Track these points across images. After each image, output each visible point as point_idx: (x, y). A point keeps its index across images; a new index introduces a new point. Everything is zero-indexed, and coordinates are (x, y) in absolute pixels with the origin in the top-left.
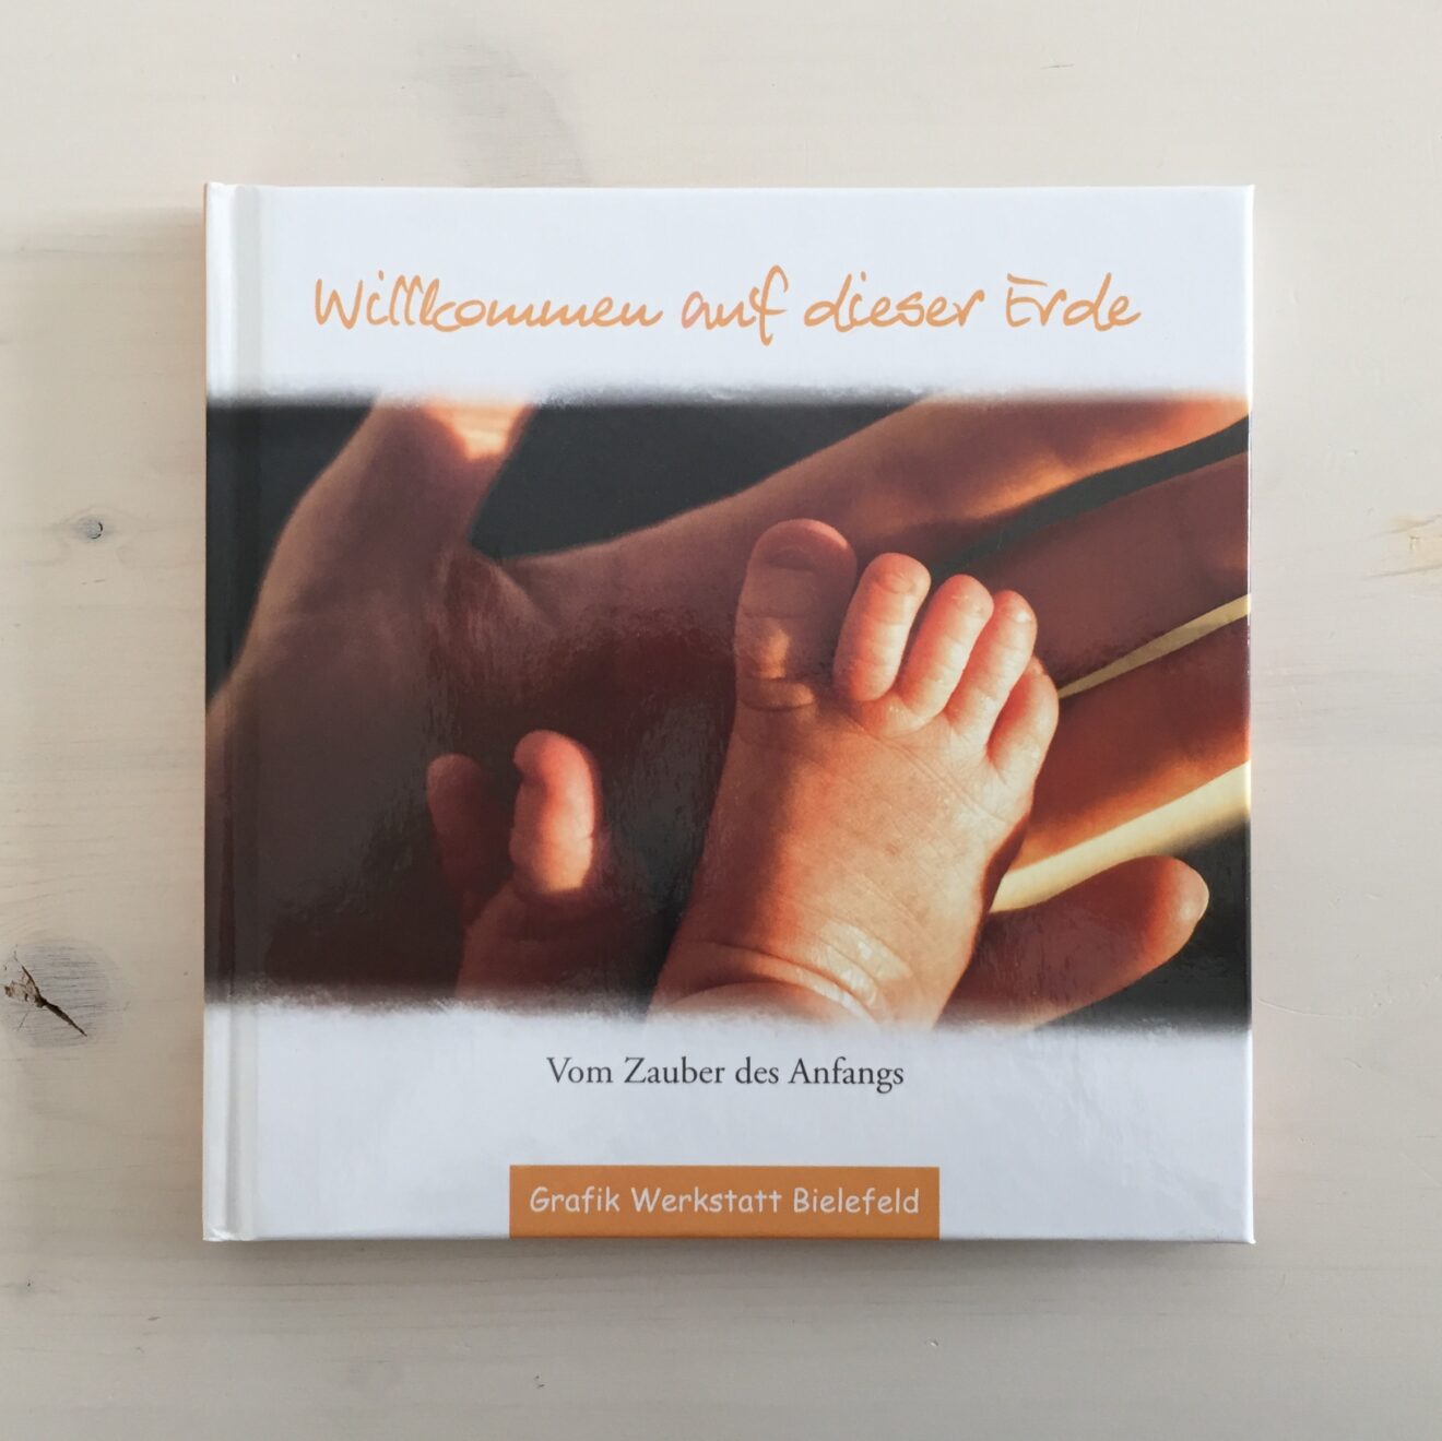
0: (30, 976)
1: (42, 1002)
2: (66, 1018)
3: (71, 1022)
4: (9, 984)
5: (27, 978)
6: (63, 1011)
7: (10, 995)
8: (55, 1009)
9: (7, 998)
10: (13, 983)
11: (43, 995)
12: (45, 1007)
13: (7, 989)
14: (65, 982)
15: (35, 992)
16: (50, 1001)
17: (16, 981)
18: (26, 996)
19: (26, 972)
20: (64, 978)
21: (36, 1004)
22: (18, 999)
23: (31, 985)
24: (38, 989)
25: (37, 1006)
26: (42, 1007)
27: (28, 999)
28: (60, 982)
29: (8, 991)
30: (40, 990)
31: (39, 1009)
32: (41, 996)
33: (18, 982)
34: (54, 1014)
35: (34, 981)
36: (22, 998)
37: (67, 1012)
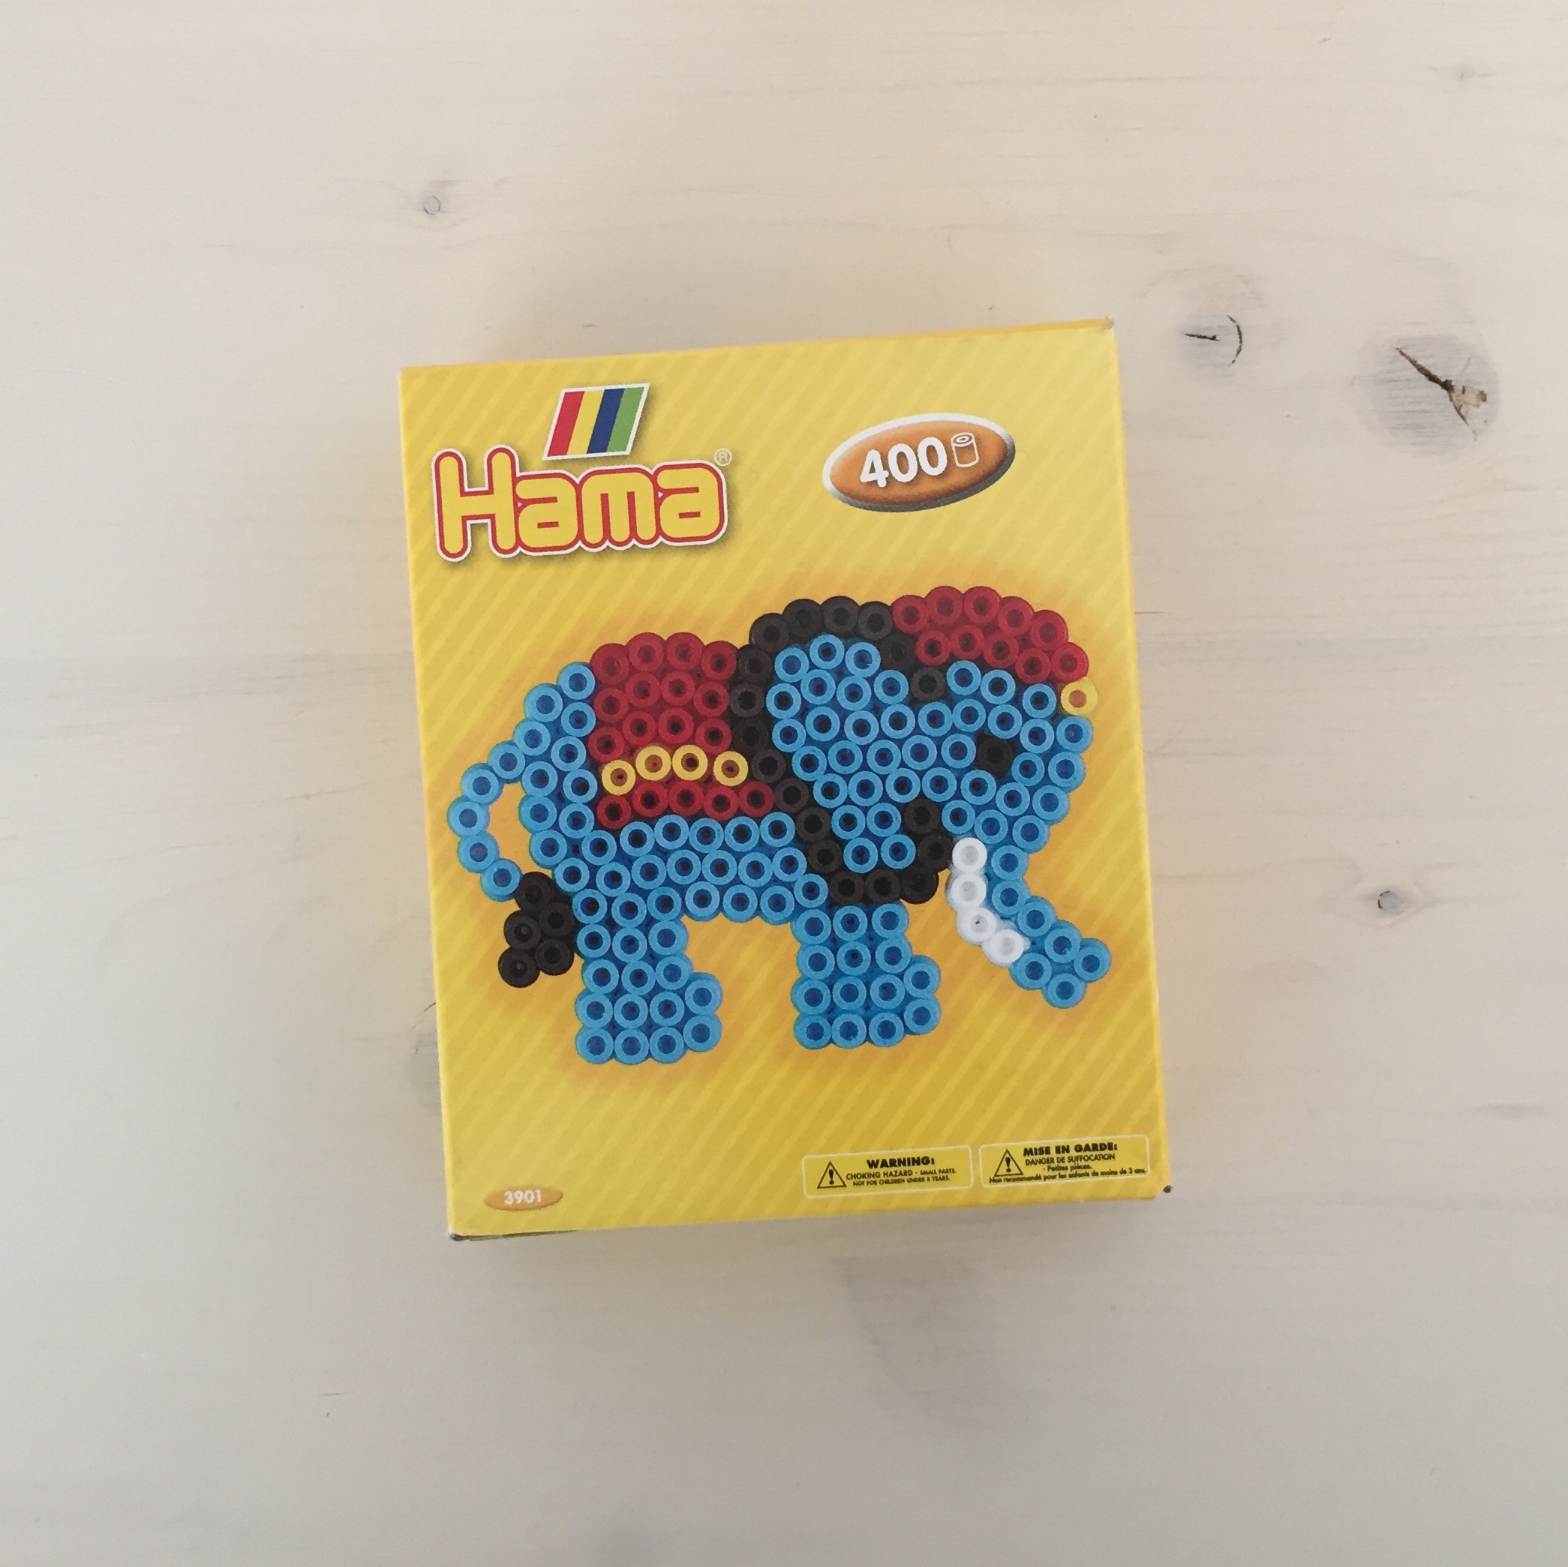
0: (1458, 410)
1: (1447, 386)
4: (1483, 405)
5: (1462, 411)
6: (1424, 377)
7: (1482, 393)
8: (1432, 378)
9: (1486, 390)
10: (1477, 406)
11: (1445, 392)
12: (1443, 380)
13: (1484, 399)
14: (1421, 407)
15: (1454, 396)
16: (1438, 387)
17: (1474, 407)
19: (1463, 418)
20: (1424, 411)
21: (1453, 384)
22: (1473, 389)
23: (1458, 404)
24: (1451, 400)
25: (1451, 381)
26: (1446, 381)
27: (1461, 389)
28: (1428, 408)
29: (1483, 397)
30: (1448, 398)
31: (1450, 378)
32: (1448, 392)
33: (1473, 410)
34: (1434, 372)
35: (1456, 408)
36: (1467, 390)
37: (1419, 372)
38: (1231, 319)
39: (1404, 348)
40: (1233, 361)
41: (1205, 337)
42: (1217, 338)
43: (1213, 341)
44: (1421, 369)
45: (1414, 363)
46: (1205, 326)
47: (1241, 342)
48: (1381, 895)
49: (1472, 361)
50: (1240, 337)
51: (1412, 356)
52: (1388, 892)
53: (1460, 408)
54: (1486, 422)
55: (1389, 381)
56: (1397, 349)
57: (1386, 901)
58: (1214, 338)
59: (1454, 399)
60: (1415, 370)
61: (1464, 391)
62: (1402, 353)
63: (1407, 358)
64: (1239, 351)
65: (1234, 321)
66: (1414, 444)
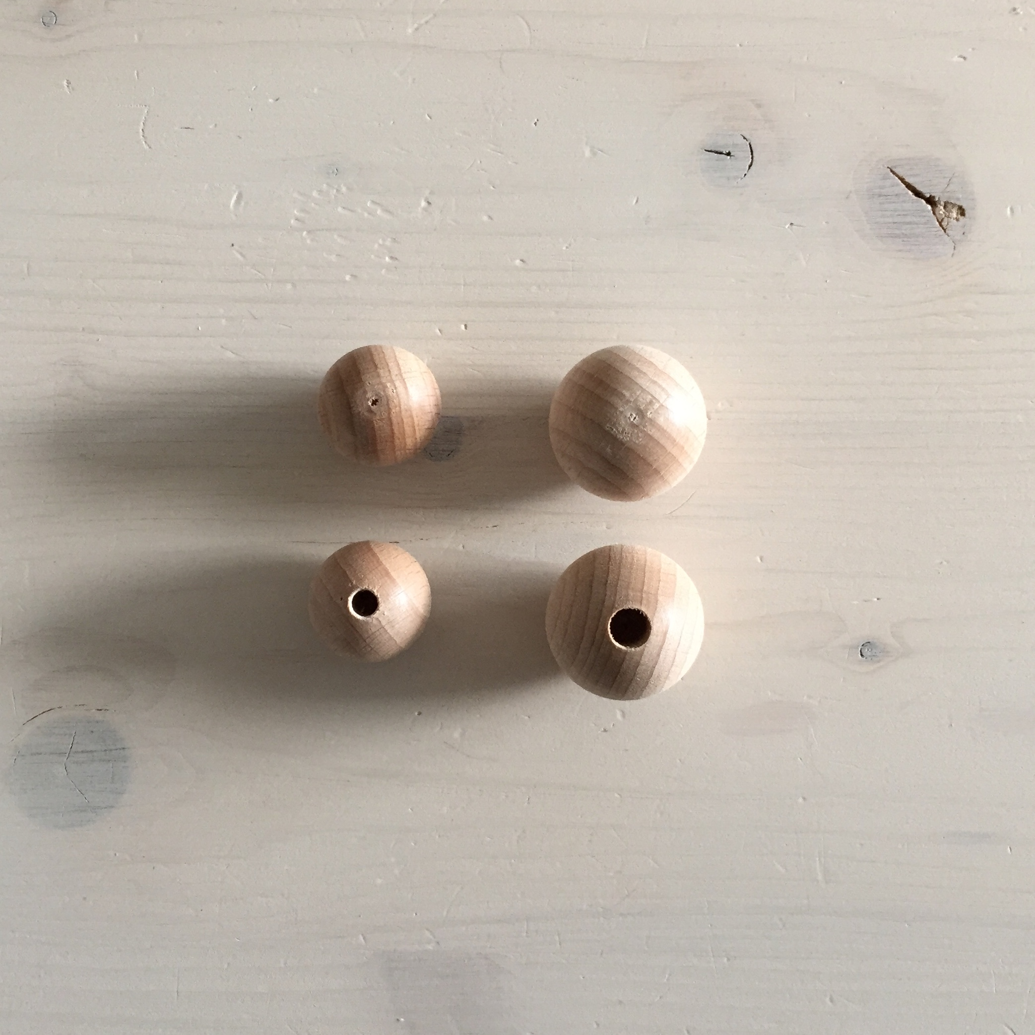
0: (941, 225)
1: (931, 201)
4: (961, 218)
5: (943, 224)
6: (910, 193)
7: (961, 207)
8: (918, 194)
9: (964, 207)
11: (929, 207)
12: (928, 196)
13: (963, 214)
14: (908, 219)
15: (937, 209)
16: (923, 202)
17: (955, 221)
19: (943, 228)
20: (910, 223)
21: (937, 199)
22: (953, 204)
23: (940, 218)
24: (934, 213)
25: (934, 197)
26: (930, 196)
27: (942, 203)
28: (915, 219)
29: (962, 211)
30: (932, 212)
31: (933, 195)
32: (932, 207)
33: (953, 223)
34: (919, 188)
35: (938, 221)
36: (950, 206)
37: (906, 189)
38: (744, 138)
39: (895, 167)
40: (745, 175)
41: (721, 153)
42: (731, 155)
43: (729, 157)
44: (909, 186)
45: (902, 180)
46: (723, 144)
47: (752, 158)
48: (863, 645)
49: (954, 180)
50: (752, 154)
51: (901, 174)
52: (869, 642)
53: (942, 220)
54: (964, 234)
55: (880, 196)
56: (888, 167)
57: (867, 649)
58: (729, 154)
59: (937, 213)
60: (904, 186)
61: (945, 207)
62: (892, 171)
63: (897, 176)
64: (750, 166)
65: (747, 140)
66: (900, 251)
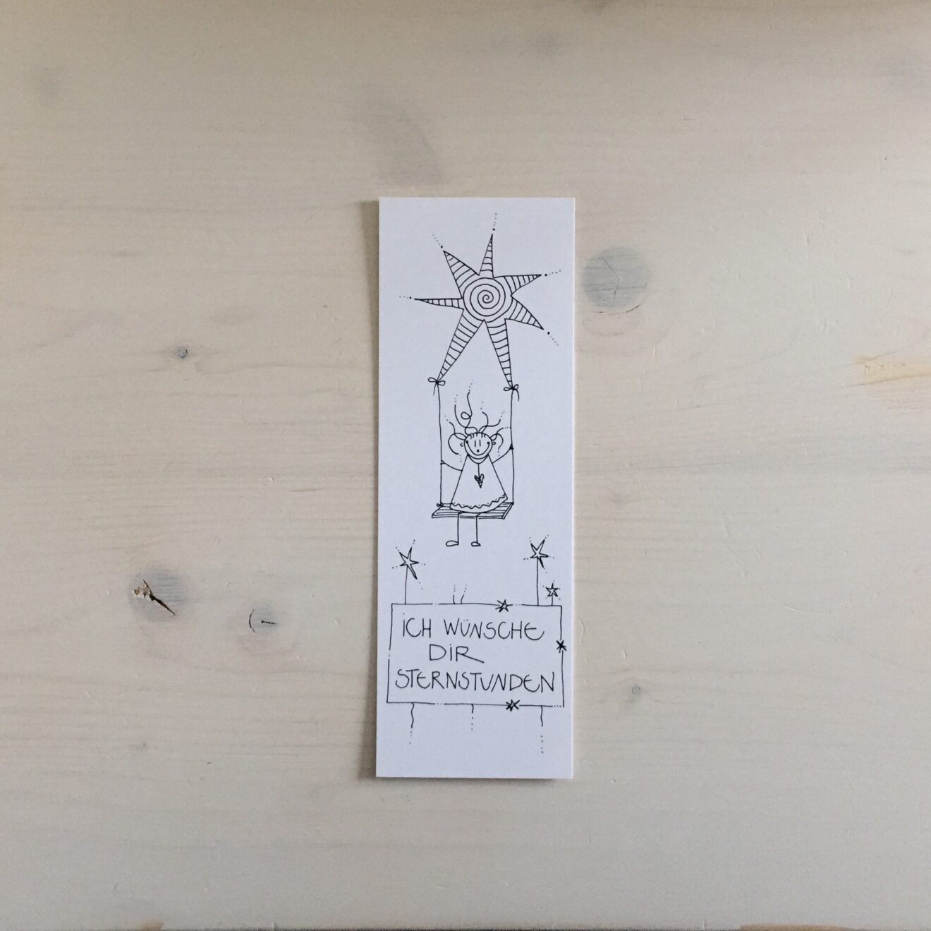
0: (147, 586)
1: (153, 598)
2: (165, 606)
3: (168, 609)
4: (136, 588)
6: (163, 602)
7: (137, 594)
8: (159, 601)
10: (139, 588)
11: (154, 595)
12: (155, 601)
13: (135, 591)
14: (165, 588)
15: (150, 593)
16: (157, 598)
18: (145, 594)
19: (146, 583)
20: (164, 586)
21: (150, 599)
22: (141, 596)
23: (148, 589)
26: (153, 600)
28: (162, 588)
29: (137, 592)
30: (152, 592)
31: (151, 601)
32: (152, 595)
33: (141, 587)
34: (159, 604)
35: (149, 587)
37: (165, 603)
38: (254, 631)
39: (172, 615)
40: (254, 610)
41: (267, 622)
42: (261, 621)
43: (263, 620)
46: (266, 627)
47: (250, 620)
49: (141, 610)
50: (250, 622)
51: (169, 612)
54: (135, 580)
55: (180, 600)
56: (176, 615)
57: (184, 354)
58: (263, 622)
60: (168, 606)
62: (174, 613)
63: (171, 611)
64: (251, 616)
66: (168, 570)
